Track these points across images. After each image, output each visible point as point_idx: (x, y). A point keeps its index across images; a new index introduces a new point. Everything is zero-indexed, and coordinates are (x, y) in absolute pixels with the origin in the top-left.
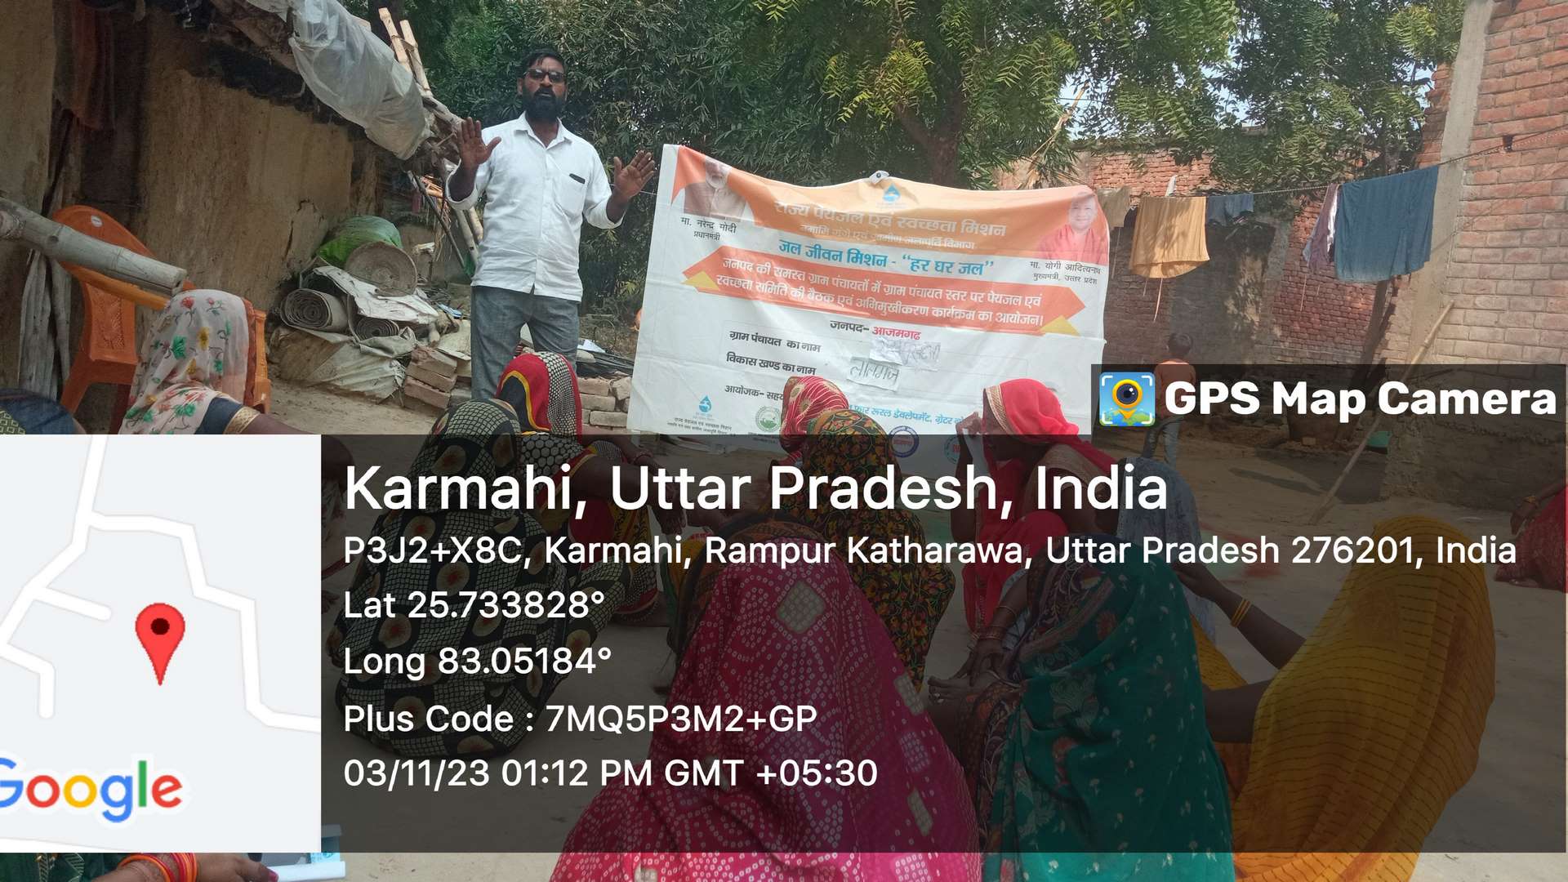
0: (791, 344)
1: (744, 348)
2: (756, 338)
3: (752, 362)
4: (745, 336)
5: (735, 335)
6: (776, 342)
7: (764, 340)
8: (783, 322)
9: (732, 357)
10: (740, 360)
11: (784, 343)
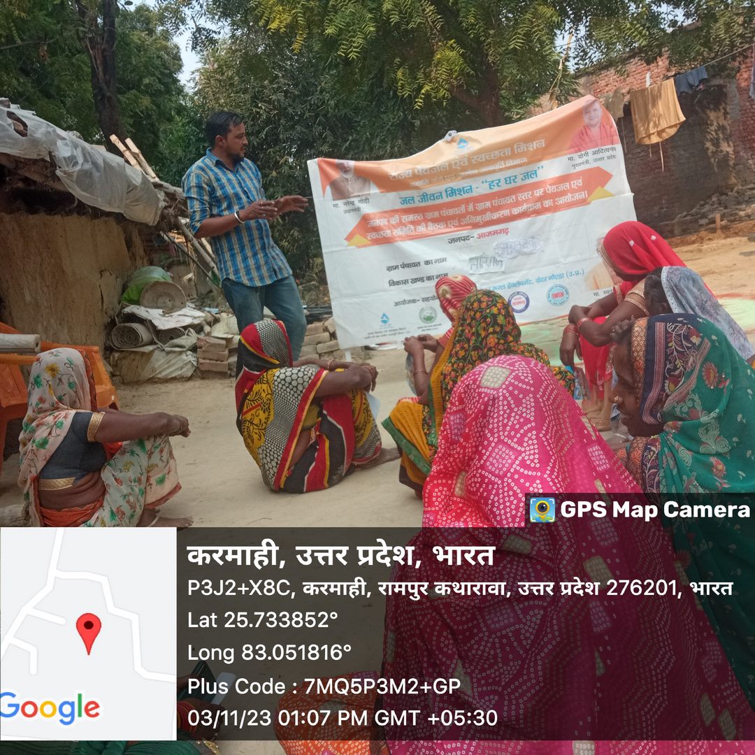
0: (427, 263)
1: (397, 275)
2: (404, 266)
3: (406, 282)
4: (396, 267)
5: (389, 269)
6: (417, 264)
7: (409, 266)
8: (417, 250)
9: (392, 283)
10: (398, 283)
11: (422, 263)
